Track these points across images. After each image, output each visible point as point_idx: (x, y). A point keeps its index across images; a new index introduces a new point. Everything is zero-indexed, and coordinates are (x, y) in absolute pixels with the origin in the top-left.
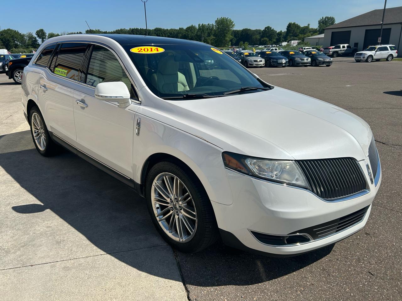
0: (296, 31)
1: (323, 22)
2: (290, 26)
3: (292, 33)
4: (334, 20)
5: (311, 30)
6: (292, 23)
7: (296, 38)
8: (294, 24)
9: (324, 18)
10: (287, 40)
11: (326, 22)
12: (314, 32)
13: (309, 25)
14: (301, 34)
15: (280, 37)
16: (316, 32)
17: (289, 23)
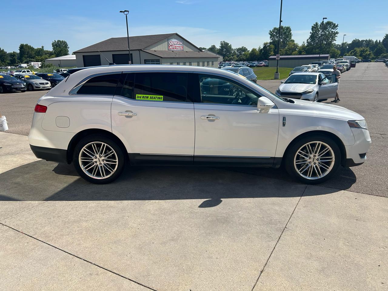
0: (31, 53)
1: (56, 45)
2: (22, 47)
3: (27, 55)
4: (67, 44)
5: (46, 52)
6: (24, 45)
7: (33, 59)
8: (27, 45)
9: (57, 41)
10: (23, 61)
11: (59, 45)
12: (50, 54)
13: (43, 47)
14: (38, 56)
15: (15, 59)
16: (53, 54)
17: (21, 44)
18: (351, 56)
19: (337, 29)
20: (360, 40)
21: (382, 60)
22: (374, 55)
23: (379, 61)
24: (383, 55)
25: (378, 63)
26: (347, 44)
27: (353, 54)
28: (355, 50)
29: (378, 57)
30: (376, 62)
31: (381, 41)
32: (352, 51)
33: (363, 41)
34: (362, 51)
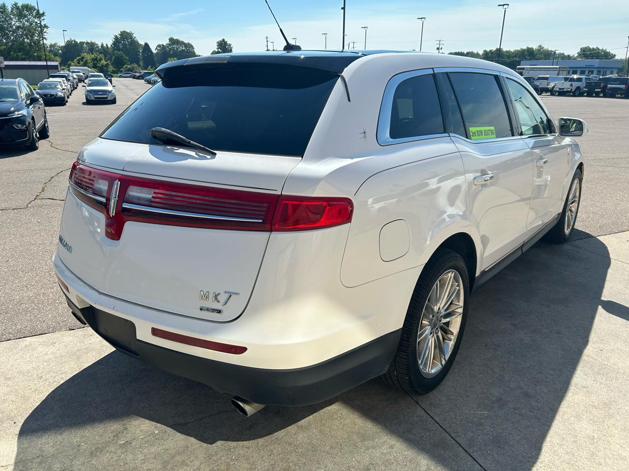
18: (80, 66)
19: (44, 19)
20: (77, 42)
21: (129, 75)
22: (114, 67)
23: (124, 75)
24: (127, 67)
25: (123, 79)
26: (59, 47)
27: (82, 63)
28: (83, 58)
29: (121, 69)
30: (120, 77)
31: (109, 46)
32: (78, 58)
33: (82, 43)
34: (93, 60)
